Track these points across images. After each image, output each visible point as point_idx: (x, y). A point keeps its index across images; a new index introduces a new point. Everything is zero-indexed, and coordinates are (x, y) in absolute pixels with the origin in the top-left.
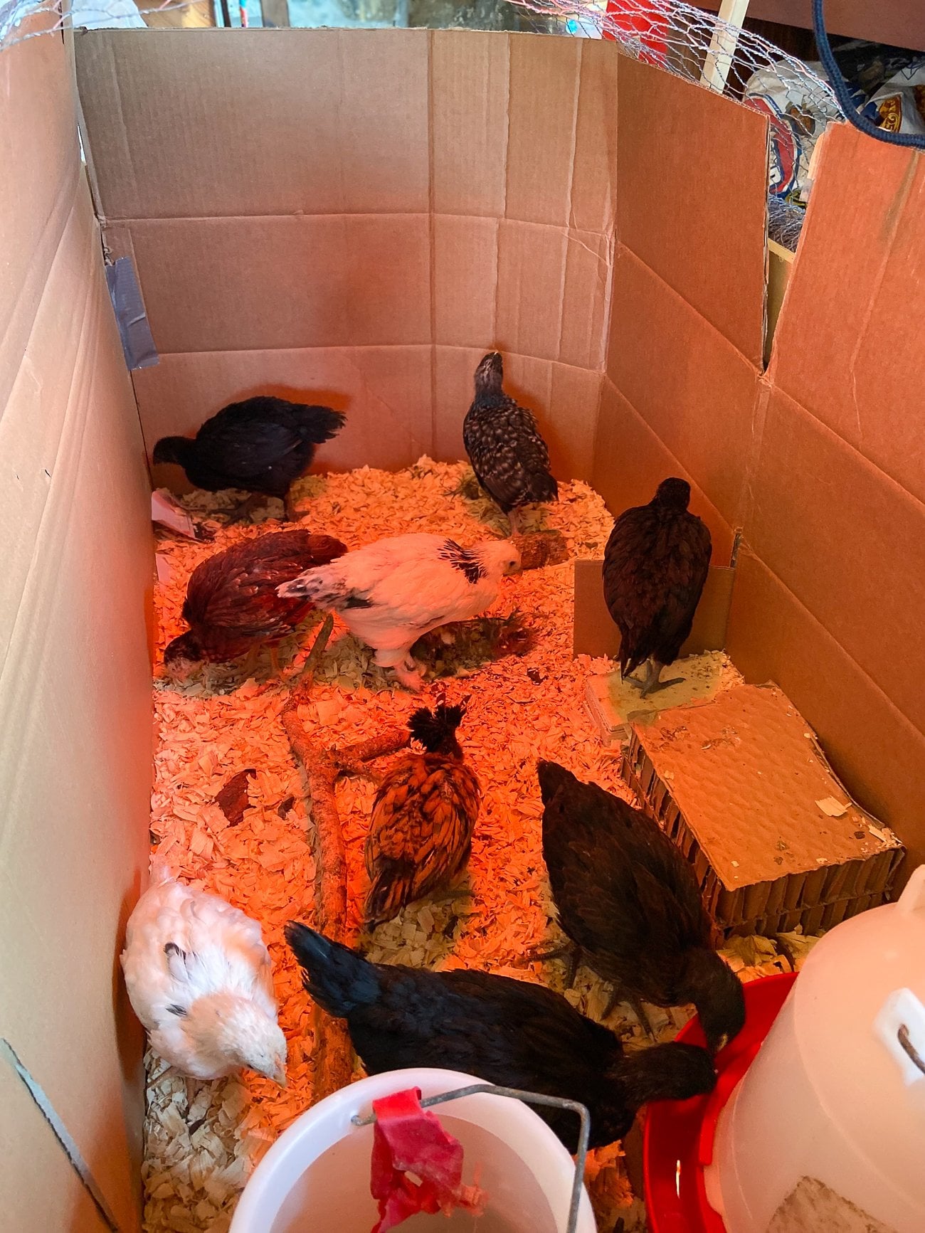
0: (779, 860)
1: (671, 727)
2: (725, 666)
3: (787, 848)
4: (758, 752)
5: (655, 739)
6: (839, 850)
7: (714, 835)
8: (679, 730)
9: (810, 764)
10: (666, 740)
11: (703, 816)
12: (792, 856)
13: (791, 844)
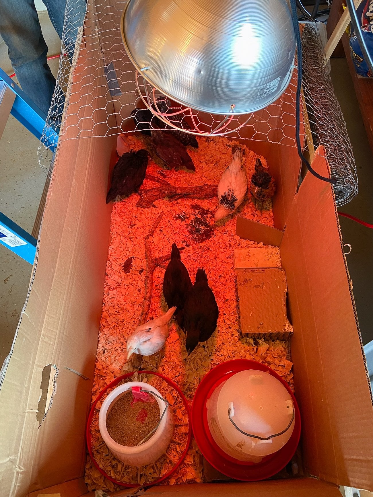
0: (258, 328)
1: (248, 279)
2: (277, 254)
3: (263, 324)
4: (269, 292)
5: (242, 281)
6: (276, 328)
7: (245, 316)
8: (250, 280)
9: (281, 300)
10: (245, 283)
11: (245, 310)
12: (263, 327)
13: (264, 324)
